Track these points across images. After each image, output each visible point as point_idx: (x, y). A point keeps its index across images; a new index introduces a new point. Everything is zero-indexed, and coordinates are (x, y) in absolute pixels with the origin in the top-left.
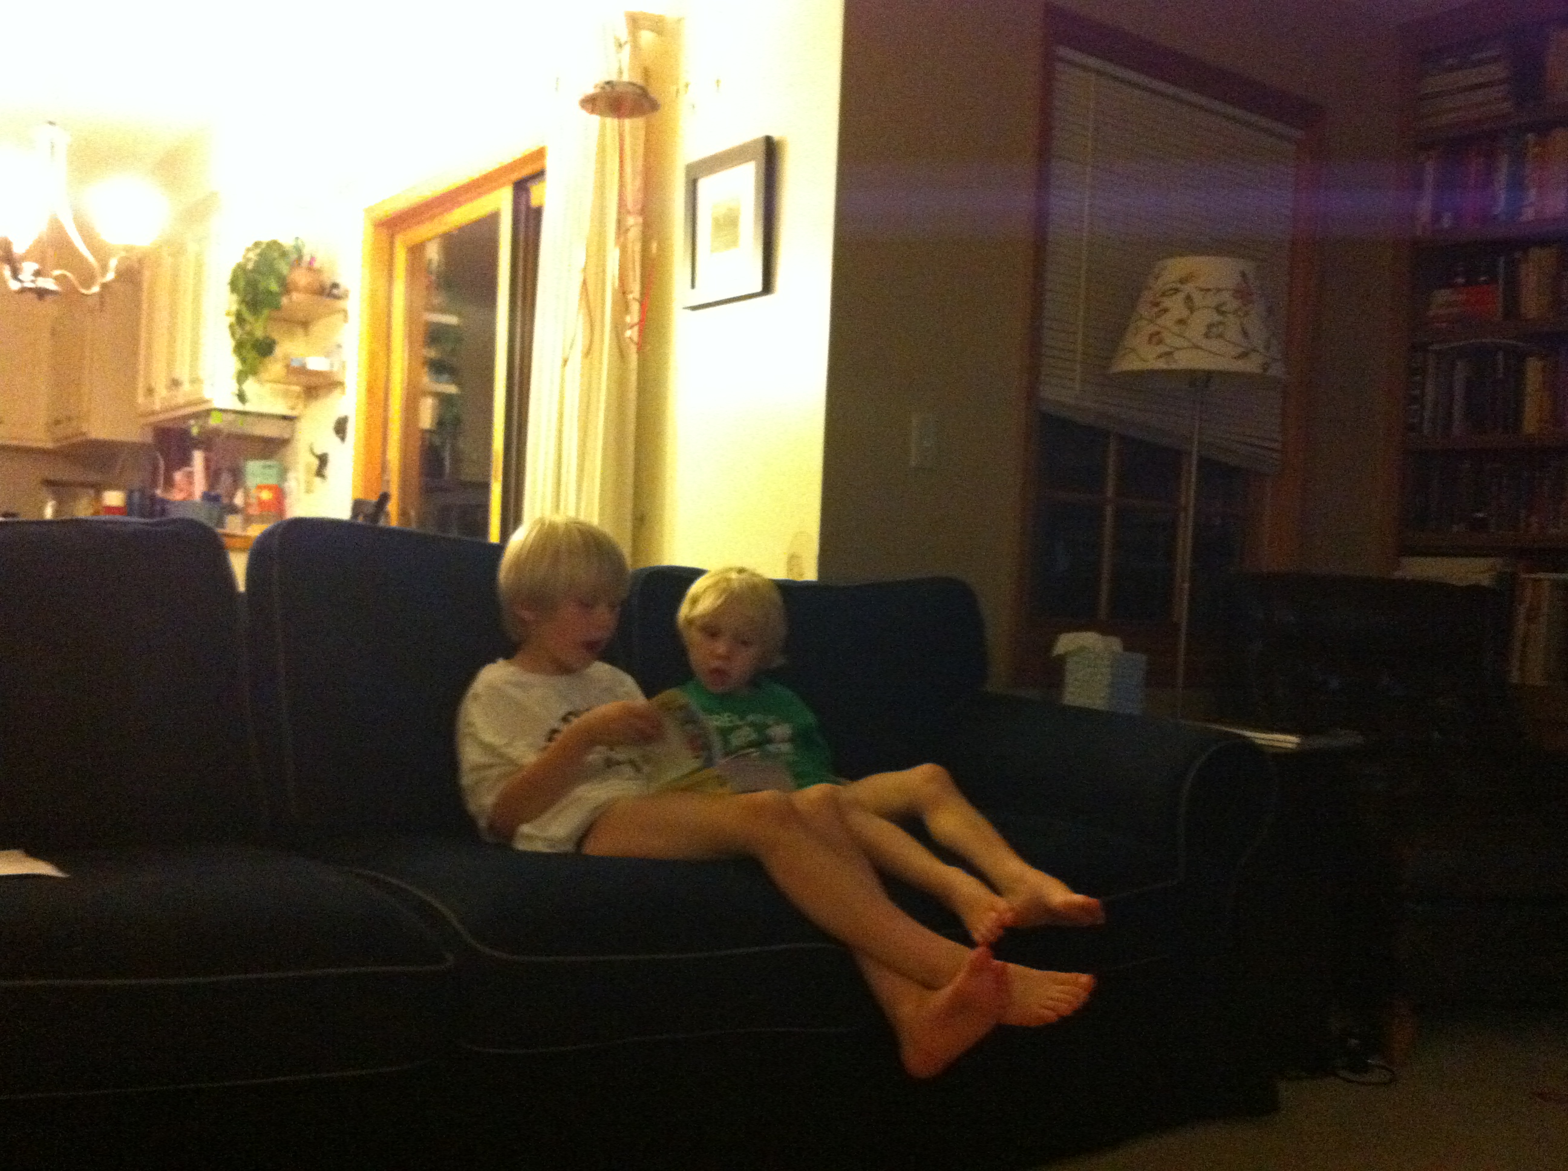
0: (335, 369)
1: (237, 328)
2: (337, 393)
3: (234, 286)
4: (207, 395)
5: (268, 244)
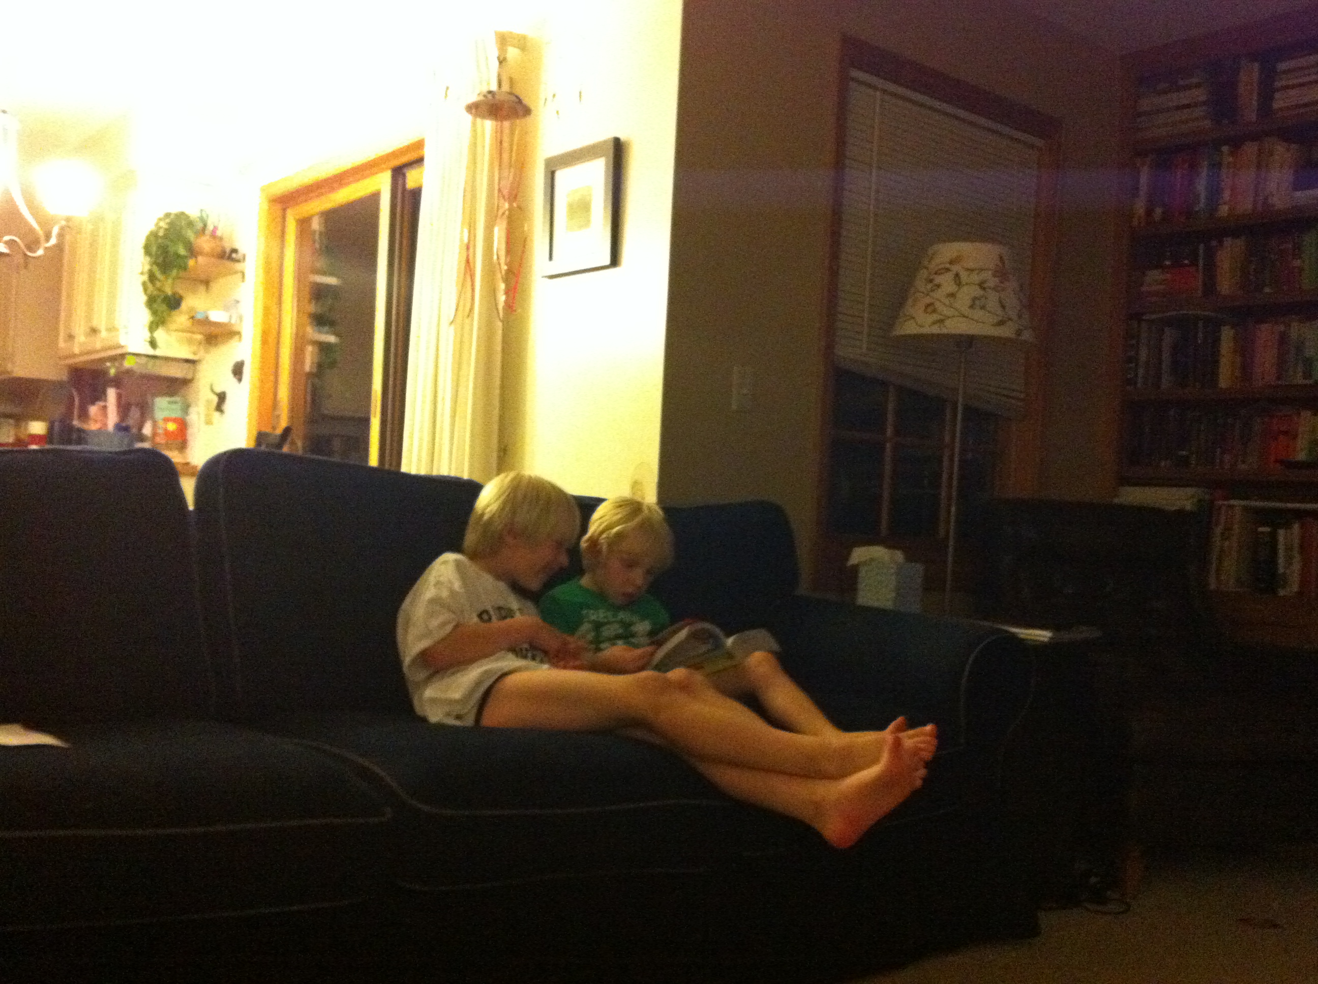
0: (233, 321)
1: (149, 285)
2: (234, 342)
3: (147, 249)
4: (122, 342)
5: (176, 215)
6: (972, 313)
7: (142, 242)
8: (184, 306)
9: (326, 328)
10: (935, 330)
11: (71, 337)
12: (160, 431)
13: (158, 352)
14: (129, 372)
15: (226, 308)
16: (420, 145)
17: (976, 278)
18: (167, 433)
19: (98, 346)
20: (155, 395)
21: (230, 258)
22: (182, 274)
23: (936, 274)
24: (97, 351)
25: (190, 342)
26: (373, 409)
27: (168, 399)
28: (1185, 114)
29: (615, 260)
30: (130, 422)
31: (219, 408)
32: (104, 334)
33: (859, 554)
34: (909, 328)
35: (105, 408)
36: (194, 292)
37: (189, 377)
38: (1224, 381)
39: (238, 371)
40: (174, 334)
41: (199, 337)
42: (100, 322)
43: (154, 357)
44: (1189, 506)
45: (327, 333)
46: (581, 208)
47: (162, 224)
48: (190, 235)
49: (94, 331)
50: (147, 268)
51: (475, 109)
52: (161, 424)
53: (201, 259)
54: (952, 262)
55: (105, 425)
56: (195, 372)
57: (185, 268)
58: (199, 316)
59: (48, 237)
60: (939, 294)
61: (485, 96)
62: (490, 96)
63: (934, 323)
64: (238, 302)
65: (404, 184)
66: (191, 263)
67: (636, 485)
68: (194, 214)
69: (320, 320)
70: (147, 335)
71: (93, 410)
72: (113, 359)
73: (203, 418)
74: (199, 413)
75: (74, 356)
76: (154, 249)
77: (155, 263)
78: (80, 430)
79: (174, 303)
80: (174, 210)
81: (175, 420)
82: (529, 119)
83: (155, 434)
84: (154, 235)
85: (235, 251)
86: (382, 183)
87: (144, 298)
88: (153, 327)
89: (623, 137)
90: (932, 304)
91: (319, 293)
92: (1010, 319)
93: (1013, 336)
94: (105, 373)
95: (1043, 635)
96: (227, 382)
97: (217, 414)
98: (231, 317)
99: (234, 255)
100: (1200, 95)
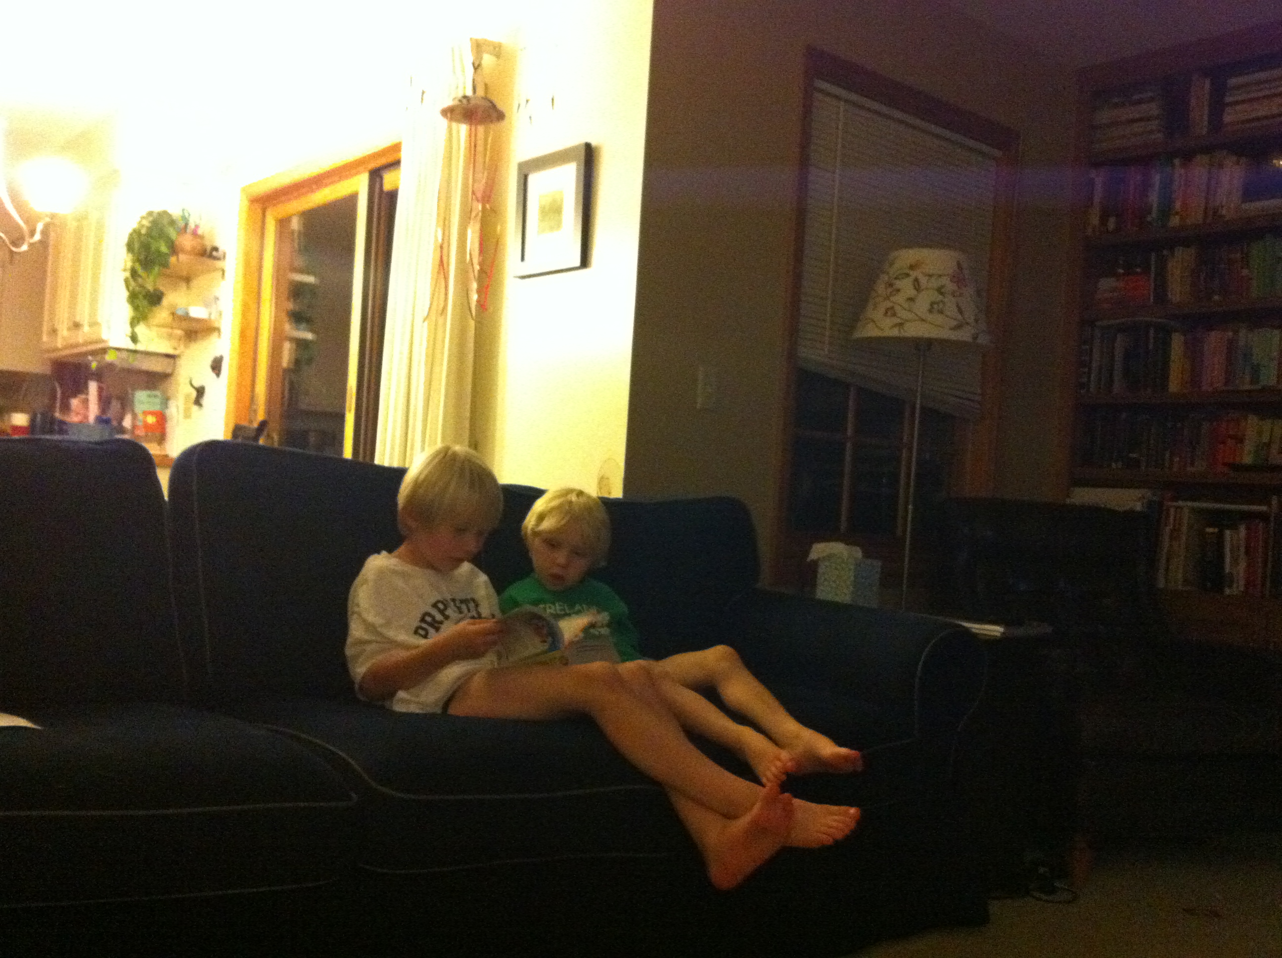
0: (213, 318)
1: (131, 281)
2: (214, 337)
3: (130, 247)
4: (104, 337)
5: (159, 214)
6: (930, 317)
7: (125, 239)
8: (165, 302)
9: (304, 325)
10: (895, 332)
11: (54, 331)
12: (139, 424)
13: (140, 347)
14: (111, 366)
15: (207, 305)
16: (396, 148)
17: (935, 283)
18: (146, 426)
19: (81, 340)
20: (136, 388)
21: (211, 256)
22: (164, 270)
23: (896, 278)
24: (77, 345)
25: (170, 336)
26: (347, 405)
27: (148, 392)
28: (1137, 128)
29: (585, 262)
30: (110, 414)
31: (198, 402)
32: (86, 329)
33: (819, 550)
34: (870, 331)
35: (86, 402)
36: (175, 287)
37: (169, 371)
38: (1174, 386)
39: (216, 366)
40: (155, 329)
41: (179, 332)
42: (83, 316)
43: (135, 352)
44: (1138, 507)
45: (304, 330)
46: (553, 211)
47: (146, 223)
48: (172, 233)
49: (77, 326)
50: (129, 265)
51: (449, 113)
52: (140, 416)
53: (182, 257)
54: (912, 267)
55: (86, 417)
56: (174, 366)
57: (165, 265)
58: (180, 312)
59: (32, 233)
60: (900, 299)
61: (460, 101)
62: (465, 101)
63: (895, 325)
64: (217, 299)
65: (381, 185)
66: (173, 260)
67: (602, 481)
68: (176, 213)
69: (297, 318)
70: (129, 331)
71: (75, 402)
72: (94, 353)
73: (181, 415)
74: (178, 407)
75: (56, 349)
76: (136, 246)
77: (138, 260)
78: (62, 423)
79: (155, 299)
80: (157, 209)
81: (154, 414)
82: (503, 123)
83: (134, 427)
84: (136, 233)
85: (216, 249)
86: (360, 185)
87: (126, 294)
88: (134, 322)
89: (594, 143)
90: (892, 308)
91: (297, 291)
92: (967, 324)
93: (970, 340)
94: (87, 366)
95: (996, 630)
96: (205, 377)
97: (195, 408)
98: (210, 314)
99: (214, 253)
100: (1153, 109)
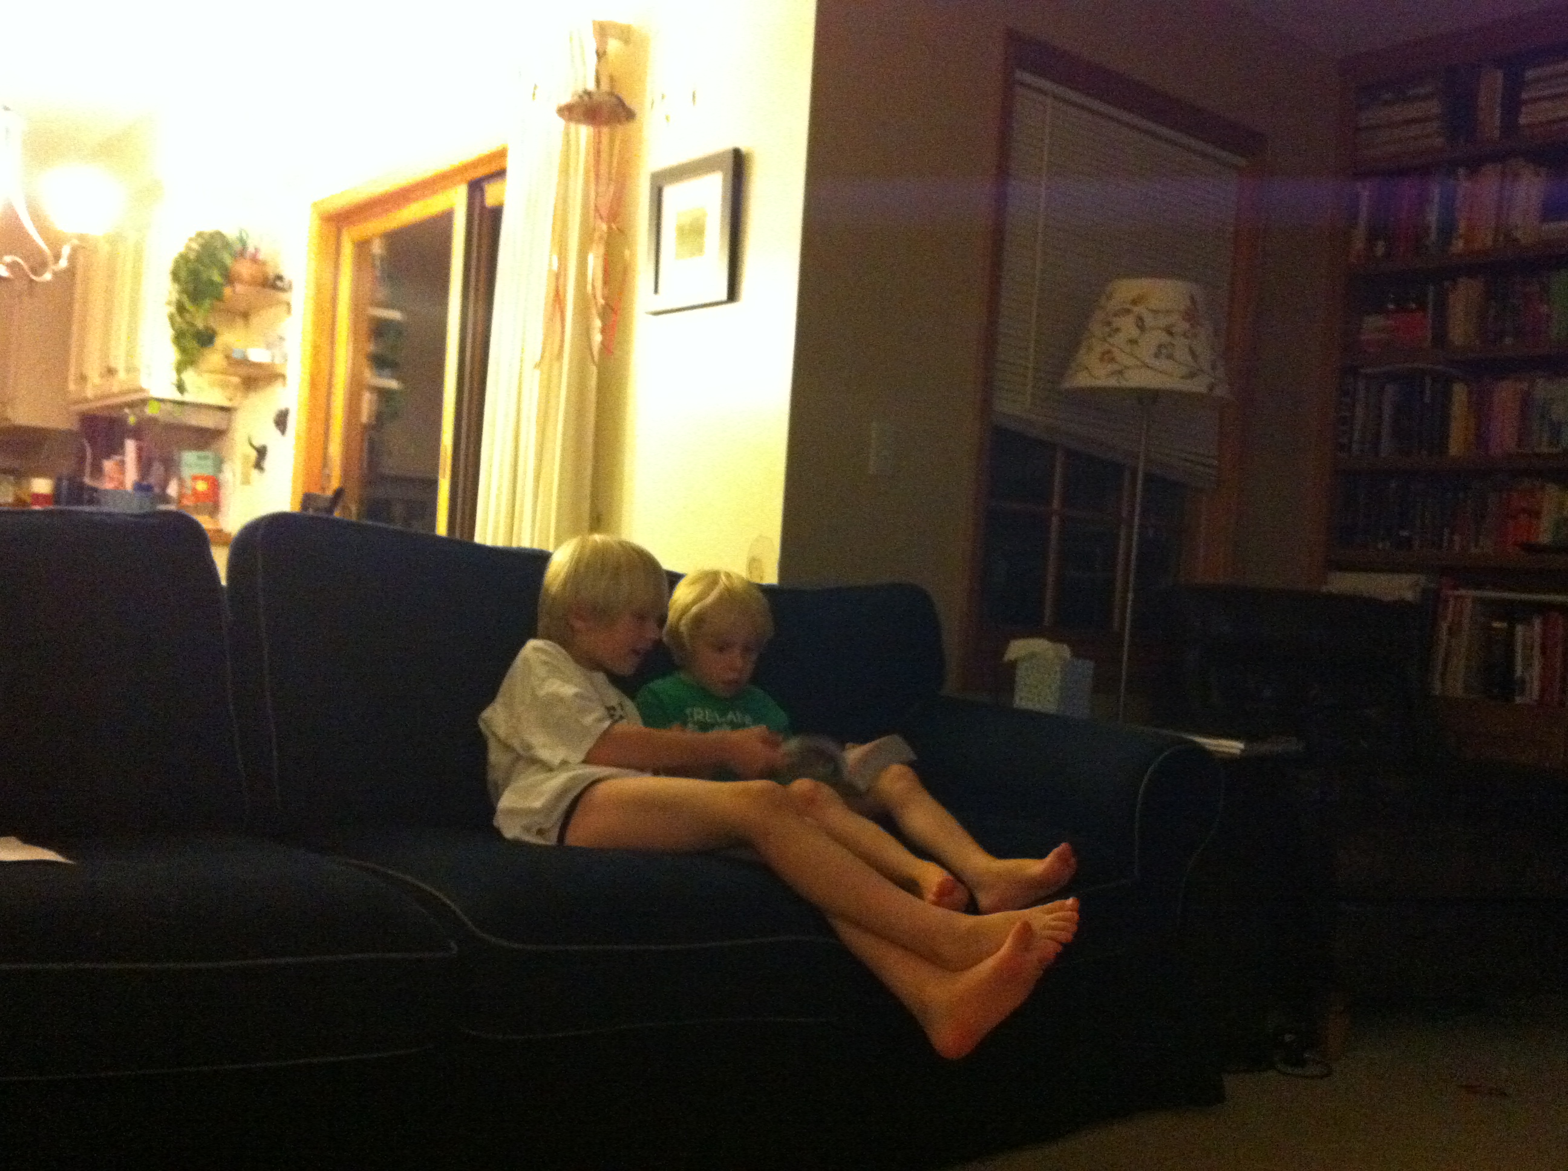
0: (277, 361)
1: (177, 318)
2: (277, 386)
3: (176, 276)
4: (144, 385)
5: (211, 235)
6: (1157, 363)
7: (169, 266)
8: (218, 342)
9: (387, 371)
10: (1113, 382)
11: (83, 378)
12: (188, 491)
13: (187, 398)
14: (153, 421)
15: (269, 346)
16: (502, 154)
17: (1162, 321)
18: (196, 494)
19: (115, 389)
20: (181, 449)
21: (274, 287)
22: (216, 303)
23: (1115, 315)
24: (114, 395)
25: (224, 386)
26: (441, 466)
27: (198, 453)
28: (1414, 130)
29: (733, 294)
30: (151, 480)
31: (259, 465)
32: (122, 375)
33: (1018, 648)
34: (1082, 380)
35: (122, 463)
36: (231, 326)
37: (223, 426)
38: (1455, 448)
39: (281, 421)
40: (206, 375)
41: (236, 380)
42: (119, 363)
43: (182, 404)
44: (1409, 596)
45: (388, 377)
46: (693, 232)
47: (195, 246)
48: (228, 260)
49: (111, 372)
50: (175, 297)
51: (568, 112)
52: (189, 483)
53: (239, 288)
54: (1134, 302)
55: (122, 483)
56: (230, 421)
57: (219, 298)
58: (237, 355)
59: (57, 257)
60: (1120, 339)
61: (581, 97)
62: (586, 98)
63: (1113, 373)
64: (281, 338)
65: (482, 201)
66: (227, 291)
67: (754, 562)
68: (231, 234)
69: (380, 362)
70: (174, 377)
71: (108, 465)
72: (131, 405)
73: (239, 476)
74: (234, 471)
75: (86, 400)
76: (183, 274)
77: (184, 291)
78: (93, 490)
79: (206, 339)
80: (209, 229)
81: (205, 479)
82: (632, 126)
83: (181, 496)
84: (183, 259)
85: (280, 278)
86: (457, 199)
87: (170, 333)
88: (181, 368)
89: (744, 148)
90: (1109, 352)
91: (379, 330)
92: (1202, 370)
93: (1205, 391)
94: (123, 421)
95: (1234, 747)
96: (267, 435)
97: (255, 473)
98: (273, 357)
99: (278, 283)
100: (1434, 107)
